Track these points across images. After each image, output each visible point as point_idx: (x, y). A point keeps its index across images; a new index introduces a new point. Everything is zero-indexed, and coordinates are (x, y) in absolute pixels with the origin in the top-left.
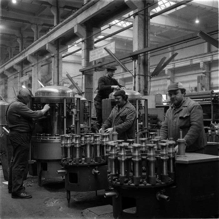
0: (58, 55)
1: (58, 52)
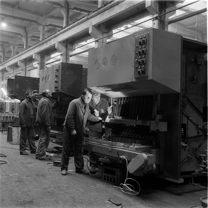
0: (26, 69)
1: (26, 67)
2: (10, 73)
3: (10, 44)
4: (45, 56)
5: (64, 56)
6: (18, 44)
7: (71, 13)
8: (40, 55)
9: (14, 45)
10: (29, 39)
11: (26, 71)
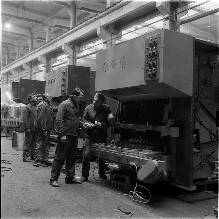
0: (31, 72)
1: (31, 70)
2: (15, 76)
3: (15, 46)
4: (52, 58)
5: (72, 58)
6: (23, 46)
7: (78, 13)
8: (46, 57)
9: (18, 46)
10: (35, 41)
11: (32, 74)
